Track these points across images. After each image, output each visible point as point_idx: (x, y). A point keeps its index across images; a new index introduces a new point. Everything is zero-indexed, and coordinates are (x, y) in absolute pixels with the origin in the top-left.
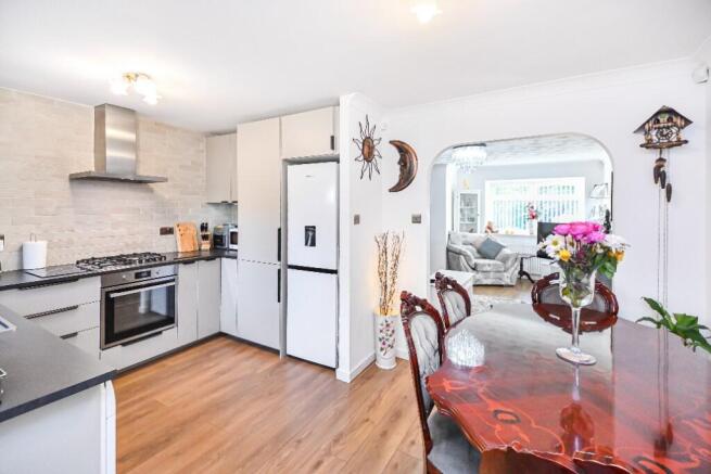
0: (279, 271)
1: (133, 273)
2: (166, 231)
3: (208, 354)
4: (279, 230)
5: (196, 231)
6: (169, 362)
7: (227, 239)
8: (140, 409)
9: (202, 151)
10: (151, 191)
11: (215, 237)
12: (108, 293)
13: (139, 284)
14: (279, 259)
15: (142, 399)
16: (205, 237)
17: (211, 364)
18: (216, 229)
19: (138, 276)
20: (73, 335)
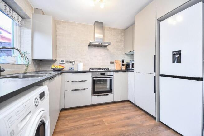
0: (155, 77)
1: (100, 73)
2: (112, 63)
3: (123, 107)
4: (155, 56)
5: (121, 63)
6: (111, 106)
7: (131, 66)
8: (97, 122)
9: (123, 36)
10: (108, 50)
11: (127, 65)
12: (93, 78)
13: (101, 77)
14: (155, 71)
15: (99, 117)
16: (123, 65)
17: (124, 112)
18: (127, 62)
19: (102, 74)
20: (84, 89)
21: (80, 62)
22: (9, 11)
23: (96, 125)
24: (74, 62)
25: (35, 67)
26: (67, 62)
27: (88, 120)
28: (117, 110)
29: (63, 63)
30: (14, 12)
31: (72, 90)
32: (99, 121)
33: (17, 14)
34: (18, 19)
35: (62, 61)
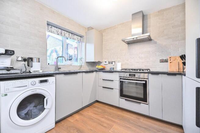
2: (164, 61)
20: (112, 89)
21: (119, 62)
22: (71, 36)
23: (102, 125)
24: (114, 63)
25: (88, 67)
26: (109, 63)
27: (103, 118)
28: (144, 128)
29: (106, 63)
30: (75, 35)
31: (103, 87)
32: (108, 124)
33: (77, 36)
34: (78, 39)
35: (106, 62)
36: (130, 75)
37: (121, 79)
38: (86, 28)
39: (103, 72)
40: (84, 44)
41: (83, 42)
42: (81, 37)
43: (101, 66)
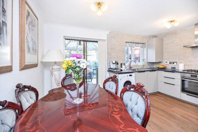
20: (174, 85)
21: (181, 63)
24: (175, 63)
25: (149, 66)
26: (170, 63)
30: (139, 44)
31: (165, 83)
34: (141, 46)
35: (167, 62)
36: (191, 76)
37: (182, 78)
38: (147, 37)
39: (165, 71)
40: (145, 49)
41: (145, 47)
42: (143, 44)
43: (162, 66)
